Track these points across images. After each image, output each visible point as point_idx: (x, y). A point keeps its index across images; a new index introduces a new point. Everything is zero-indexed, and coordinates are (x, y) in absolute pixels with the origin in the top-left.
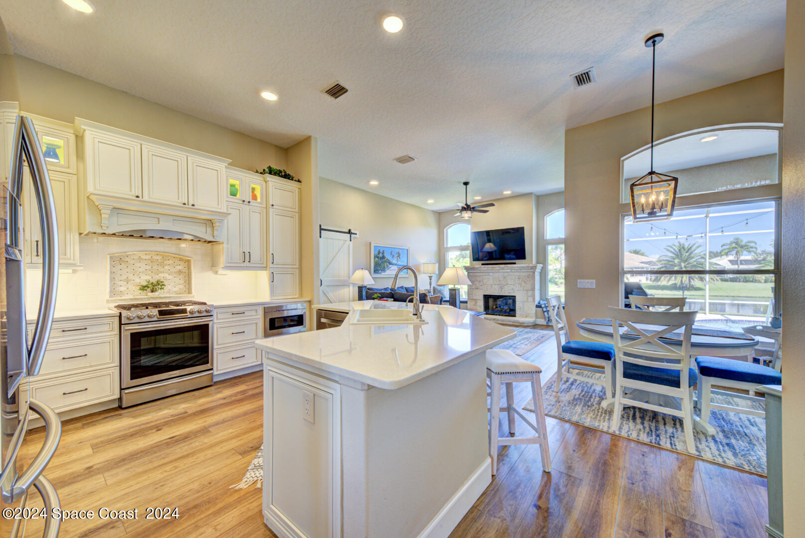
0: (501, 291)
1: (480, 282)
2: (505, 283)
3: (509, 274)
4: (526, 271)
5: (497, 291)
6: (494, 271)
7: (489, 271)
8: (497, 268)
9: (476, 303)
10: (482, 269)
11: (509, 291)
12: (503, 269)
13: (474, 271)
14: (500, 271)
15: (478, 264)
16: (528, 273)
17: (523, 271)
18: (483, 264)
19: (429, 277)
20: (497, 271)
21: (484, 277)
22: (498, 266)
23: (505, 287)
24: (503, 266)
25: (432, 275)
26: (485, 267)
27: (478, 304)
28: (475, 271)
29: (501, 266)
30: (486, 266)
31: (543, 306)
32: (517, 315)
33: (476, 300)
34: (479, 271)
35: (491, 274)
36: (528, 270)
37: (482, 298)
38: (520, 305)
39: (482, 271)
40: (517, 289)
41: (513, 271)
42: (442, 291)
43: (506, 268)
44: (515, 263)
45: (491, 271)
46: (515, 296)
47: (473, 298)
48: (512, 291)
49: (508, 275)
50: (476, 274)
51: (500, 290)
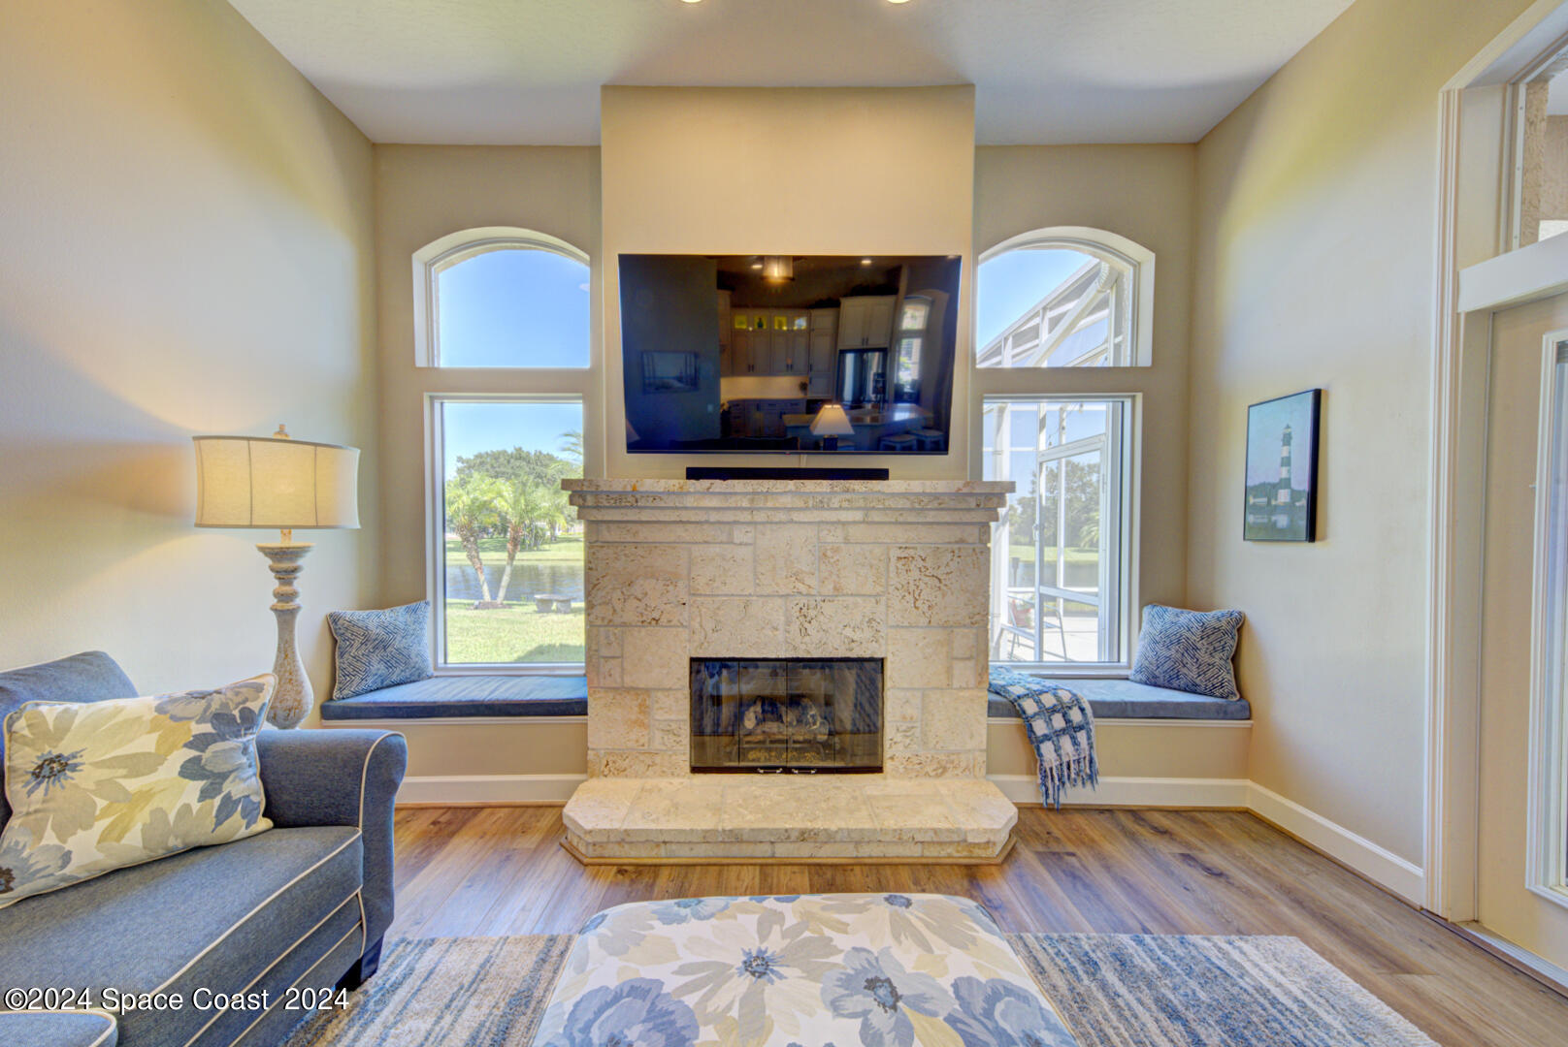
0: (804, 632)
1: (671, 580)
2: (828, 588)
3: (855, 532)
4: (946, 517)
5: (780, 635)
6: (760, 517)
7: (729, 517)
8: (786, 501)
9: (644, 709)
10: (690, 502)
11: (848, 632)
12: (821, 506)
13: (632, 515)
14: (796, 516)
15: (663, 472)
16: (957, 533)
17: (931, 517)
18: (694, 474)
19: (277, 554)
20: (782, 516)
21: (697, 551)
22: (791, 484)
23: (827, 608)
24: (824, 485)
25: (296, 540)
26: (708, 492)
27: (659, 715)
28: (645, 516)
29: (810, 485)
30: (718, 485)
31: (1030, 707)
32: (888, 765)
33: (647, 691)
34: (673, 516)
35: (739, 535)
36: (956, 517)
37: (680, 676)
38: (910, 711)
39: (685, 516)
40: (891, 623)
41: (876, 517)
42: (398, 643)
43: (835, 502)
44: (881, 474)
45: (745, 517)
46: (882, 661)
47: (628, 681)
48: (868, 634)
49: (847, 541)
50: (646, 534)
51: (795, 628)
